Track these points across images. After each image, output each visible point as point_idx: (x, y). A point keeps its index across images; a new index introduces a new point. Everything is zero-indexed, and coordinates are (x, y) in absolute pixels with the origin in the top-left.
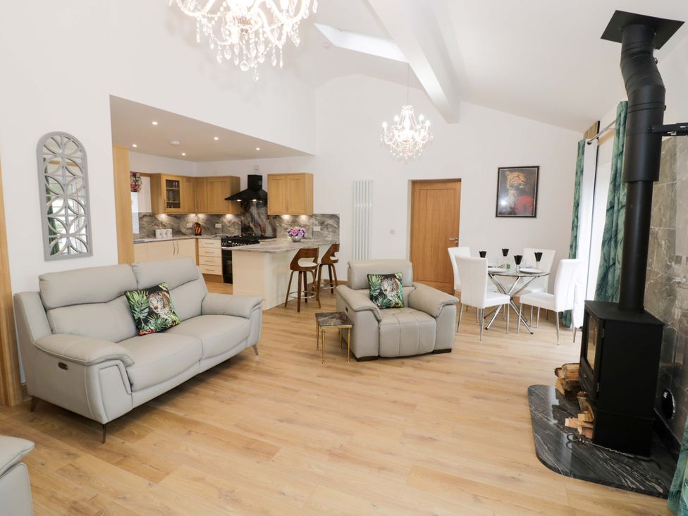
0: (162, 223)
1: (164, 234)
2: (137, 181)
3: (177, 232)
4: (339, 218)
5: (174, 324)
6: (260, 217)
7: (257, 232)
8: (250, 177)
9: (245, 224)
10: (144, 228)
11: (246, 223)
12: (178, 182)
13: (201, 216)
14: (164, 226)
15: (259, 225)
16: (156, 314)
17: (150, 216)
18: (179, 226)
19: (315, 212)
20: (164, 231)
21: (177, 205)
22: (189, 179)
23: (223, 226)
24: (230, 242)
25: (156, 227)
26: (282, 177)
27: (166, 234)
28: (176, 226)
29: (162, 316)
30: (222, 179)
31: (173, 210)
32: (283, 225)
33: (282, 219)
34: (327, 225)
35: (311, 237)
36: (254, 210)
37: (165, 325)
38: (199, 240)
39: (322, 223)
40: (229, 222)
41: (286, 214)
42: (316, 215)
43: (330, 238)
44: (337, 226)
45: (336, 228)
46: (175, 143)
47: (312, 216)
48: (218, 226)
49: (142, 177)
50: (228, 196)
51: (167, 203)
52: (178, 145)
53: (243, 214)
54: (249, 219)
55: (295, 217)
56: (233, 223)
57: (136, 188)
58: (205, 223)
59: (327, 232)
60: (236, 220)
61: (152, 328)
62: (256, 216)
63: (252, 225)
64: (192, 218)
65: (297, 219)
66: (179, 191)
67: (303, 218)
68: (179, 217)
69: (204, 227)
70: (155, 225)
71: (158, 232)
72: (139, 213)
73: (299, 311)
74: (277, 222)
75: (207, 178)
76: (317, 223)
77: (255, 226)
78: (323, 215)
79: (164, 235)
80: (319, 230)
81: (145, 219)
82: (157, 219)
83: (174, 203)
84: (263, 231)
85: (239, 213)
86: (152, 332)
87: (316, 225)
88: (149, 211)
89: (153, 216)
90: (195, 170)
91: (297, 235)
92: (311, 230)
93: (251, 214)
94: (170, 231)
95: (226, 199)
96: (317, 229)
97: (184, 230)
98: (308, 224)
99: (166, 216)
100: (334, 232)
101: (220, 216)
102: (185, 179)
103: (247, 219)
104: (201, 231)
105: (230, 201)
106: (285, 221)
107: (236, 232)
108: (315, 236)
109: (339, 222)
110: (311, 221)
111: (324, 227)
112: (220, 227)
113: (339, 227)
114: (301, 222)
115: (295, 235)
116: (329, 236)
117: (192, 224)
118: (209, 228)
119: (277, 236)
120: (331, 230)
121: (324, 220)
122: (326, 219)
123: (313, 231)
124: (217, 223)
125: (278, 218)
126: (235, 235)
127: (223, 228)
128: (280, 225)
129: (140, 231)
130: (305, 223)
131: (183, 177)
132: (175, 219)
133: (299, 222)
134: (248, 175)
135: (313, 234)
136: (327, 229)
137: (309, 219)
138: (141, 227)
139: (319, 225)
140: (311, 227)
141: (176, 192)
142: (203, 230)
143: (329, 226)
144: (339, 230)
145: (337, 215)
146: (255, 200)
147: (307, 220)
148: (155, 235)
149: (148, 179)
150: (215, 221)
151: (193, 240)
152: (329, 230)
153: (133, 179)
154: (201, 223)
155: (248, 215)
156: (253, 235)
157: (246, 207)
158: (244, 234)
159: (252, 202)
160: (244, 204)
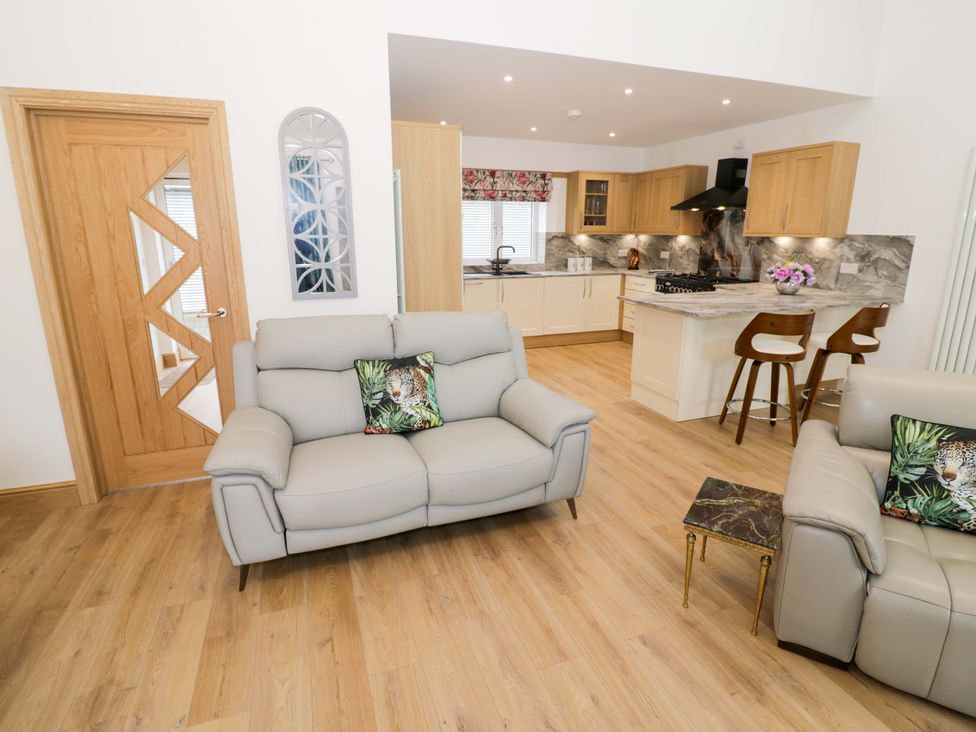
0: (579, 248)
1: (579, 264)
2: (546, 184)
3: (601, 263)
4: (912, 246)
5: (426, 426)
7: (725, 268)
8: (722, 163)
9: (706, 254)
10: (553, 255)
12: (607, 182)
13: (644, 238)
14: (583, 254)
15: (731, 257)
16: (395, 405)
17: (563, 237)
18: (605, 254)
19: (849, 232)
20: (580, 260)
21: (602, 221)
22: (625, 177)
23: (671, 255)
24: (668, 284)
25: (570, 254)
26: (781, 156)
27: (583, 265)
28: (600, 253)
29: (404, 410)
30: (672, 172)
31: (595, 229)
32: (776, 256)
33: (775, 245)
34: (876, 261)
35: (832, 285)
36: (725, 228)
37: (409, 425)
38: (627, 277)
39: (863, 257)
40: (682, 249)
41: (784, 235)
42: (852, 239)
43: (877, 291)
44: (902, 265)
45: (900, 269)
46: (575, 113)
47: (843, 239)
48: (665, 255)
49: (554, 179)
50: (680, 200)
51: (586, 217)
52: (579, 117)
53: (705, 236)
54: (715, 245)
55: (805, 240)
56: (688, 251)
57: (544, 195)
58: (647, 250)
59: (875, 277)
60: (693, 246)
61: (384, 426)
62: (727, 239)
63: (717, 256)
64: (629, 241)
65: (807, 246)
66: (606, 197)
67: (821, 245)
68: (607, 240)
69: (645, 257)
70: (569, 251)
71: (571, 261)
72: (547, 234)
73: (739, 441)
74: (763, 250)
75: (652, 173)
76: (851, 255)
77: (723, 257)
78: (870, 238)
79: (580, 268)
80: (855, 272)
81: (555, 242)
82: (572, 242)
83: (595, 216)
84: (736, 265)
85: (699, 234)
86: (382, 432)
87: (848, 260)
88: (562, 229)
89: (566, 237)
90: (637, 161)
91: (787, 280)
92: (834, 271)
93: (719, 235)
94: (589, 261)
95: (673, 208)
96: (850, 268)
97: (612, 261)
98: (832, 257)
99: (587, 238)
100: (893, 278)
101: (668, 238)
102: (618, 177)
103: (710, 243)
104: (638, 262)
105: (681, 211)
106: (781, 249)
107: (690, 267)
108: (842, 285)
109: (911, 254)
110: (837, 250)
111: (868, 266)
112: (667, 257)
113: (908, 267)
114: (816, 254)
115: (782, 279)
116: (878, 286)
117: (626, 251)
118: (650, 259)
119: (761, 279)
120: (885, 273)
121: (870, 249)
122: (877, 248)
123: (839, 273)
124: (664, 250)
125: (766, 244)
126: (687, 272)
127: (671, 259)
128: (768, 258)
129: (546, 259)
130: (822, 256)
131: (615, 174)
132: (600, 243)
133: (810, 253)
134: (720, 161)
135: (837, 279)
136: (876, 269)
137: (835, 247)
138: (548, 254)
139: (856, 261)
140: (836, 264)
141: (603, 200)
142: (641, 261)
143: (881, 263)
144: (907, 274)
145: (909, 239)
146: (721, 208)
147: (828, 248)
148: (566, 266)
149: (564, 181)
150: (660, 247)
151: (620, 276)
152: (880, 272)
153: (541, 182)
154: (640, 250)
155: (712, 236)
156: (717, 275)
157: (711, 221)
158: (702, 272)
159: (722, 211)
160: (705, 216)
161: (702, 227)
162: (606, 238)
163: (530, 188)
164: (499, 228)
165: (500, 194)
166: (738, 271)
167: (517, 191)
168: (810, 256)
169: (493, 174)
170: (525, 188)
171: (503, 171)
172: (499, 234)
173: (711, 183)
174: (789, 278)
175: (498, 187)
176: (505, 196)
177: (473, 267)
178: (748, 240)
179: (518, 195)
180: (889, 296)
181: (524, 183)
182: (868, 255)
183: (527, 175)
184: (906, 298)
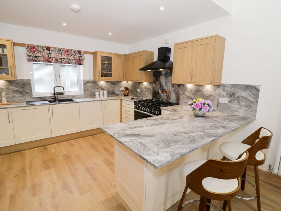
0: (101, 87)
2: (81, 57)
3: (112, 94)
4: (259, 90)
6: (166, 85)
8: (160, 49)
9: (155, 91)
10: (88, 90)
11: (156, 89)
12: (111, 57)
13: (130, 83)
14: (103, 90)
15: (166, 92)
17: (92, 82)
18: (114, 89)
19: (223, 82)
20: (101, 93)
21: (110, 75)
22: (120, 56)
23: (141, 90)
24: (139, 105)
25: (97, 90)
27: (103, 95)
28: (111, 89)
30: (139, 54)
31: (107, 78)
32: (186, 93)
33: (186, 88)
34: (238, 98)
35: (215, 108)
38: (123, 101)
39: (231, 95)
40: (145, 88)
41: (190, 83)
42: (224, 86)
43: (241, 113)
44: (254, 100)
45: (252, 102)
47: (218, 86)
49: (85, 54)
50: (143, 66)
51: (102, 73)
53: (154, 82)
54: (159, 86)
55: (200, 86)
56: (148, 89)
57: (80, 62)
58: (132, 88)
59: (238, 106)
60: (150, 87)
62: (164, 84)
63: (160, 91)
64: (124, 84)
65: (201, 88)
67: (208, 88)
69: (131, 91)
70: (96, 88)
71: (97, 93)
72: (84, 80)
74: (180, 90)
75: (131, 54)
76: (225, 94)
77: (162, 92)
78: (234, 86)
79: (101, 96)
80: (227, 102)
81: (88, 84)
82: (97, 84)
84: (169, 97)
85: (152, 82)
87: (223, 96)
88: (91, 78)
89: (95, 82)
90: (125, 49)
91: (200, 110)
92: (216, 102)
93: (160, 83)
94: (106, 93)
95: (140, 70)
96: (224, 100)
97: (117, 92)
98: (214, 94)
99: (105, 82)
100: (249, 107)
101: (140, 83)
102: (116, 56)
103: (157, 86)
104: (128, 93)
105: (144, 71)
106: (189, 90)
107: (149, 96)
108: (220, 108)
109: (258, 95)
110: (217, 91)
111: (234, 100)
112: (140, 91)
113: (257, 102)
114: (206, 93)
115: (198, 109)
116: (240, 110)
117: (123, 88)
118: (133, 91)
119: (180, 103)
120: (244, 104)
121: (234, 91)
122: (238, 90)
123: (218, 102)
124: (138, 88)
125: (181, 87)
126: (148, 98)
127: (141, 92)
128: (183, 94)
129: (84, 92)
130: (209, 94)
131: (115, 54)
132: (111, 84)
133: (203, 92)
134: (159, 48)
135: (218, 106)
136: (239, 102)
137: (215, 90)
138: (85, 90)
139: (227, 97)
140: (217, 98)
141: (110, 65)
142: (130, 92)
143: (241, 99)
144: (257, 105)
145: (257, 87)
146: (161, 70)
147: (212, 90)
148: (95, 95)
149: (91, 56)
150: (137, 87)
151: (119, 100)
152: (241, 103)
153: (78, 55)
154: (129, 88)
155: (158, 83)
156: (161, 100)
157: (157, 76)
158: (154, 98)
159: (161, 71)
160: (154, 74)
161: (153, 79)
162: (113, 82)
163: (71, 58)
164: (58, 77)
165: (54, 60)
166: (170, 99)
167: (64, 59)
168: (203, 93)
169: (48, 49)
170: (69, 57)
171: (55, 48)
172: (58, 80)
173: (156, 59)
174: (201, 108)
175: (52, 55)
176: (57, 60)
177: (40, 98)
178: (173, 85)
179: (65, 61)
180: (247, 116)
181: (68, 55)
182: (233, 94)
183: (70, 51)
184: (257, 117)
